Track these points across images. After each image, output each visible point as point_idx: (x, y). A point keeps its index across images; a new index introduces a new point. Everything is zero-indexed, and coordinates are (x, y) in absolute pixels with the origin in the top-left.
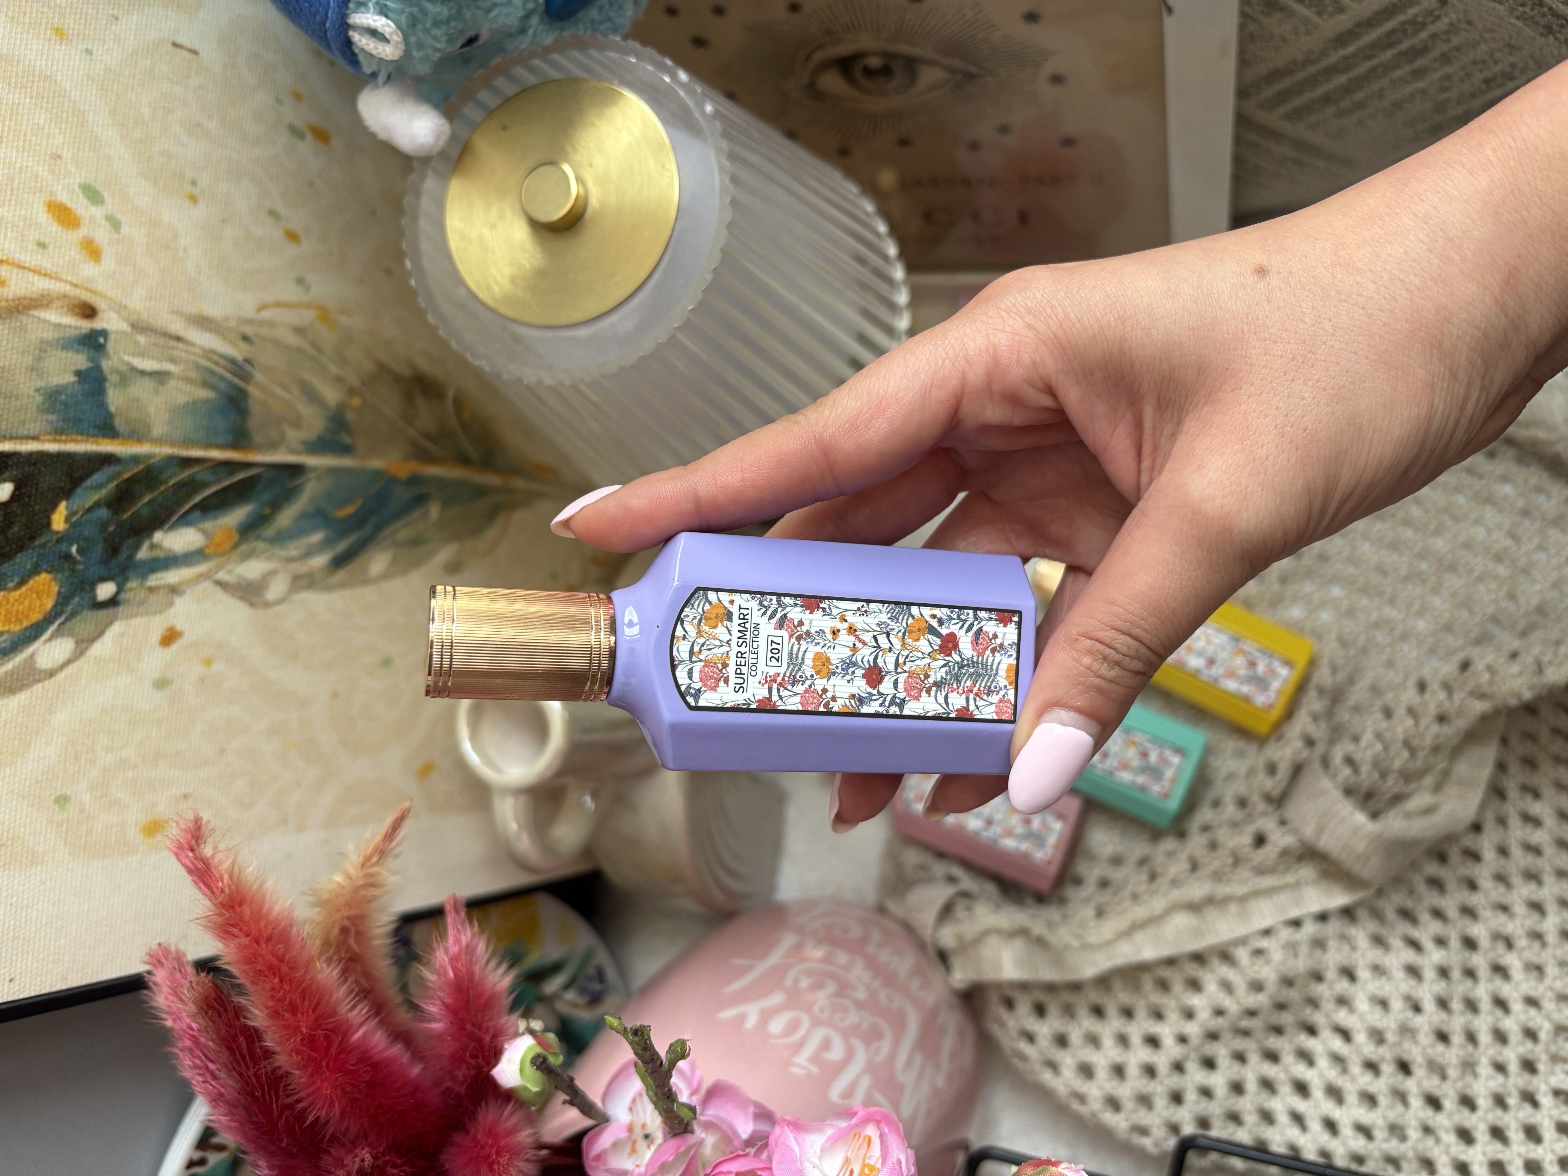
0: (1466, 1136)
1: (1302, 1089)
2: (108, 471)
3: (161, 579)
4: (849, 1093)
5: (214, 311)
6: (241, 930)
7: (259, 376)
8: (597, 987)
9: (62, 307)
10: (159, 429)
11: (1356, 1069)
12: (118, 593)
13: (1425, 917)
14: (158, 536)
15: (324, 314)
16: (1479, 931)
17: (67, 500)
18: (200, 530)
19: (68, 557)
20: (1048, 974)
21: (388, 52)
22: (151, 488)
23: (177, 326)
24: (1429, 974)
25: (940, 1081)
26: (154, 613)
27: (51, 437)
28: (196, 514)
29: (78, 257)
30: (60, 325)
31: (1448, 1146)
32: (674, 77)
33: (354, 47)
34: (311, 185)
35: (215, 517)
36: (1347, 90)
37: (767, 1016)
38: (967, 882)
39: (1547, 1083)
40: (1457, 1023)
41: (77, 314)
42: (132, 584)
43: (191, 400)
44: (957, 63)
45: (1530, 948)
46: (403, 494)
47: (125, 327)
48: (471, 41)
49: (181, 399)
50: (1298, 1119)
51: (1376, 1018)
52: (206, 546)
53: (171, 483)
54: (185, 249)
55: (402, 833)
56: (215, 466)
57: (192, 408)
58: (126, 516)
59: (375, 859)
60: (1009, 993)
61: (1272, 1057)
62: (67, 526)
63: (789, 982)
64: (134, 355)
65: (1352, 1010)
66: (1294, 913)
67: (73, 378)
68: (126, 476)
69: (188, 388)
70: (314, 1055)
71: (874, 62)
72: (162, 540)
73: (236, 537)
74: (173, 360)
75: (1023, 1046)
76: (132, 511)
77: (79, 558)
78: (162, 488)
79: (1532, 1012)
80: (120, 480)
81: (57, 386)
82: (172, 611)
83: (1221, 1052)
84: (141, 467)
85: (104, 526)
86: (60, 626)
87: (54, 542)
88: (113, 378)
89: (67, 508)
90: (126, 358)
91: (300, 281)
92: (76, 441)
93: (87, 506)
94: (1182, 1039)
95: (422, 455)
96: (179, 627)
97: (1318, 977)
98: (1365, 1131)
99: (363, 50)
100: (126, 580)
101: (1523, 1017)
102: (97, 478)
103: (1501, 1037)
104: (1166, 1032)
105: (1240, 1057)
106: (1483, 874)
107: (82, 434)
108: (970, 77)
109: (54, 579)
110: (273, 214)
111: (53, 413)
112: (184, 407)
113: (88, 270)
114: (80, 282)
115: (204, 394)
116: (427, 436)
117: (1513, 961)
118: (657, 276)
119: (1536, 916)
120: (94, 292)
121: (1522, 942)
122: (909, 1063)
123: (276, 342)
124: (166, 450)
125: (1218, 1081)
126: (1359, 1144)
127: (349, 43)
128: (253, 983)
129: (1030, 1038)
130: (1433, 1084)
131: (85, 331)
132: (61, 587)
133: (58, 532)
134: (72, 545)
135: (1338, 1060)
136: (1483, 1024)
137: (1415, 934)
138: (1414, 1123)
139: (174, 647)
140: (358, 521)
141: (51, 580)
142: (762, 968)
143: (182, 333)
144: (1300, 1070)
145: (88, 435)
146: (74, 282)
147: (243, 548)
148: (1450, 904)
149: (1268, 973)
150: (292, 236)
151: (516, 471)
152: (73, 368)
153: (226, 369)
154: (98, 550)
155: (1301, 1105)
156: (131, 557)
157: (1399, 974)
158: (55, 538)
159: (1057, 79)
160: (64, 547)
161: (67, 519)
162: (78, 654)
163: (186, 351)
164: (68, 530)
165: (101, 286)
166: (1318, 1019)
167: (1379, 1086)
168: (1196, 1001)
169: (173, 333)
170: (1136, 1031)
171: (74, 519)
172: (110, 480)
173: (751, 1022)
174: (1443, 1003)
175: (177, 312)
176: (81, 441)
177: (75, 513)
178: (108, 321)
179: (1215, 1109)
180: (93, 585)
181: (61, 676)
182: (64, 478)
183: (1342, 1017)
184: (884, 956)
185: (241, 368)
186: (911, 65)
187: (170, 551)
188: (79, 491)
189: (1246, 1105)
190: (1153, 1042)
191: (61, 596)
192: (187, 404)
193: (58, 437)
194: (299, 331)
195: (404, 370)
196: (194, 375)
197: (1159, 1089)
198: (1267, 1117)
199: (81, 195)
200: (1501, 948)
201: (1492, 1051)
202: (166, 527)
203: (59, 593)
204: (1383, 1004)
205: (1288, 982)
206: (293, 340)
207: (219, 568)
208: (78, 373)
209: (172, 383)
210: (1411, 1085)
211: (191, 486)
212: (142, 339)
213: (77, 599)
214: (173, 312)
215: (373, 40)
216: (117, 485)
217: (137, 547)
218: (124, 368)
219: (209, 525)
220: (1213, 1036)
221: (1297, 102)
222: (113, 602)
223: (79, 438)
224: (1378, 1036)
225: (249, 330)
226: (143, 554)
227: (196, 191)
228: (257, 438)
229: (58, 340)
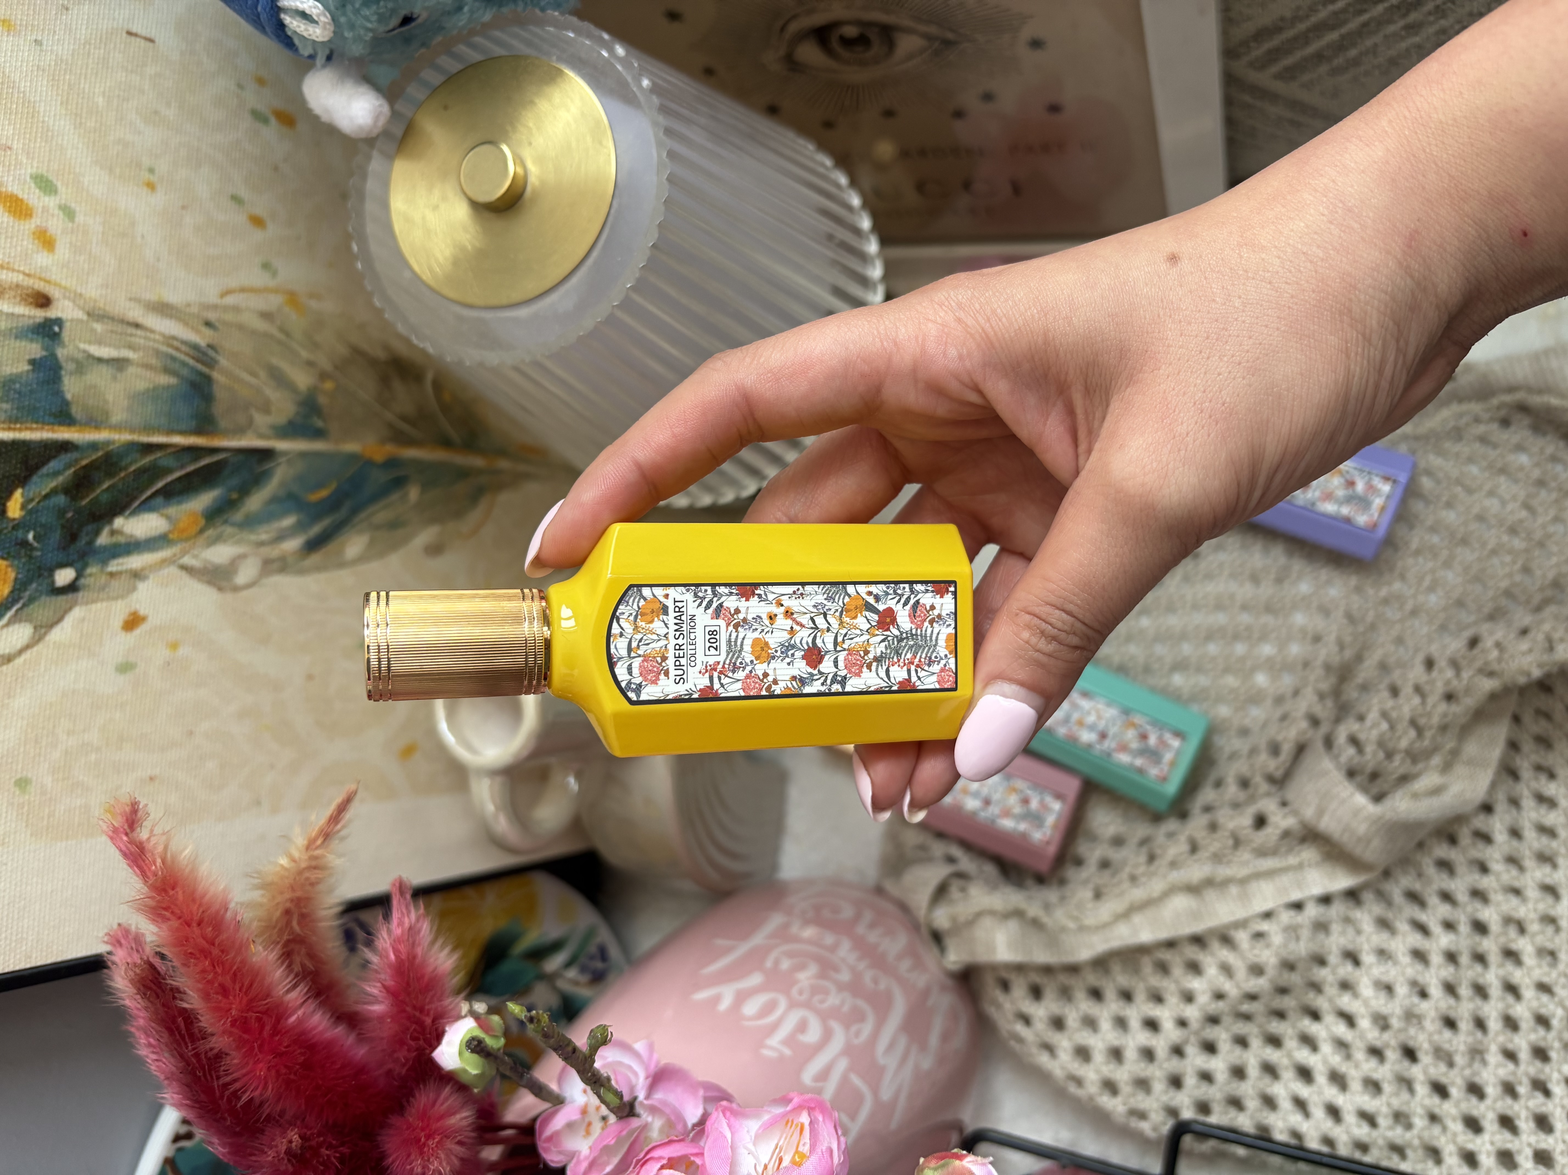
0: (1473, 1125)
1: (1305, 1074)
2: (65, 458)
3: (122, 564)
4: (823, 1075)
5: (173, 297)
6: (172, 913)
7: (223, 362)
8: (599, 965)
9: (15, 297)
10: (117, 417)
11: (1360, 1055)
12: (76, 579)
13: (1433, 900)
14: (119, 522)
15: (292, 298)
16: (1489, 915)
17: (23, 487)
18: (162, 515)
19: (24, 543)
20: (1042, 956)
21: (318, 33)
22: (110, 475)
23: (136, 313)
24: (1436, 959)
25: (927, 1063)
26: (116, 598)
27: (5, 426)
28: (159, 500)
29: (30, 246)
30: (13, 314)
31: (1455, 1135)
32: (611, 51)
33: (287, 29)
34: (276, 169)
35: (180, 503)
36: (1340, 47)
37: (741, 997)
38: (966, 863)
39: (1559, 1071)
40: (1464, 1010)
41: (31, 303)
42: (92, 570)
43: (151, 386)
44: (933, 30)
45: (1542, 932)
46: (381, 477)
47: (80, 315)
48: (407, 20)
49: (141, 385)
50: (1300, 1104)
51: (1379, 1002)
52: (170, 532)
53: (132, 468)
54: (143, 237)
55: (348, 815)
56: (178, 451)
57: (153, 394)
58: (84, 502)
59: (319, 842)
60: (1005, 975)
61: (1275, 1041)
62: (23, 513)
63: (769, 964)
64: (90, 343)
65: (1356, 995)
66: (1296, 896)
67: (27, 367)
68: (84, 462)
69: (149, 374)
70: (246, 1036)
71: (850, 31)
72: (123, 526)
73: (202, 522)
74: (131, 347)
75: (1020, 1028)
76: (92, 496)
77: (36, 544)
78: (122, 474)
79: (1545, 998)
80: (78, 467)
81: (11, 374)
82: (135, 596)
83: (1222, 1036)
84: (100, 453)
85: (61, 512)
86: (17, 611)
87: (10, 529)
88: (70, 366)
89: (23, 495)
90: (82, 346)
91: (266, 266)
92: (31, 429)
93: (44, 493)
94: (1182, 1023)
95: (400, 438)
96: (142, 612)
97: (1321, 961)
98: (1369, 1119)
99: (295, 32)
100: (85, 566)
101: (1535, 1004)
102: (53, 465)
103: (1511, 1023)
104: (1165, 1015)
105: (1242, 1042)
106: (1494, 856)
107: (37, 422)
108: (947, 43)
109: (11, 566)
110: (236, 199)
111: (7, 402)
112: (143, 394)
113: (42, 259)
114: (33, 272)
115: (165, 380)
116: (404, 418)
117: (1525, 946)
118: (595, 254)
119: (1550, 900)
120: (48, 282)
121: (1534, 927)
122: (891, 1046)
123: (241, 327)
124: (126, 437)
125: (1218, 1065)
126: (1362, 1131)
127: (281, 26)
128: (184, 965)
129: (1026, 1020)
130: (1439, 1071)
131: (38, 320)
132: (18, 573)
133: (14, 519)
134: (28, 532)
135: (1342, 1045)
136: (1492, 1011)
137: (1423, 917)
138: (1420, 1111)
139: (137, 632)
140: (332, 505)
141: (7, 566)
142: (743, 948)
143: (140, 320)
144: (1304, 1055)
145: (44, 423)
146: (27, 271)
147: (210, 532)
148: (1459, 886)
149: (1268, 957)
150: (257, 221)
151: (502, 452)
152: (27, 357)
153: (187, 354)
154: (56, 536)
155: (1303, 1091)
156: (91, 543)
157: (1405, 959)
158: (11, 525)
159: (1036, 44)
160: (20, 534)
161: (23, 507)
162: (37, 639)
163: (145, 338)
164: (24, 517)
165: (55, 275)
166: (1321, 1003)
167: (1383, 1072)
168: (1196, 984)
169: (131, 320)
170: (1134, 1014)
171: (30, 506)
172: (68, 466)
173: (725, 1004)
174: (1450, 989)
175: (137, 300)
176: (36, 429)
177: (32, 500)
178: (63, 309)
179: (1214, 1094)
180: (51, 571)
181: (19, 661)
182: (19, 466)
183: (1346, 1001)
184: (873, 937)
185: (205, 354)
186: (888, 33)
187: (131, 536)
188: (35, 478)
189: (1247, 1090)
190: (1152, 1025)
191: (18, 582)
192: (147, 391)
193: (12, 426)
194: (266, 316)
195: (381, 354)
196: (154, 361)
197: (1157, 1073)
198: (1269, 1102)
199: (33, 185)
200: (1512, 932)
201: (1501, 1039)
202: (127, 513)
203: (16, 579)
204: (1389, 989)
205: (1289, 966)
206: (260, 325)
207: (184, 553)
208: (32, 362)
209: (131, 370)
210: (1416, 1072)
211: (153, 472)
212: (98, 327)
213: (34, 585)
214: (130, 299)
215: (304, 21)
216: (75, 472)
217: (97, 533)
218: (80, 356)
219: (172, 510)
220: (1213, 1020)
221: (1288, 61)
222: (72, 588)
223: (34, 426)
224: (1382, 1022)
225: (212, 316)
226: (103, 539)
227: (153, 178)
228: (223, 423)
229: (11, 329)
